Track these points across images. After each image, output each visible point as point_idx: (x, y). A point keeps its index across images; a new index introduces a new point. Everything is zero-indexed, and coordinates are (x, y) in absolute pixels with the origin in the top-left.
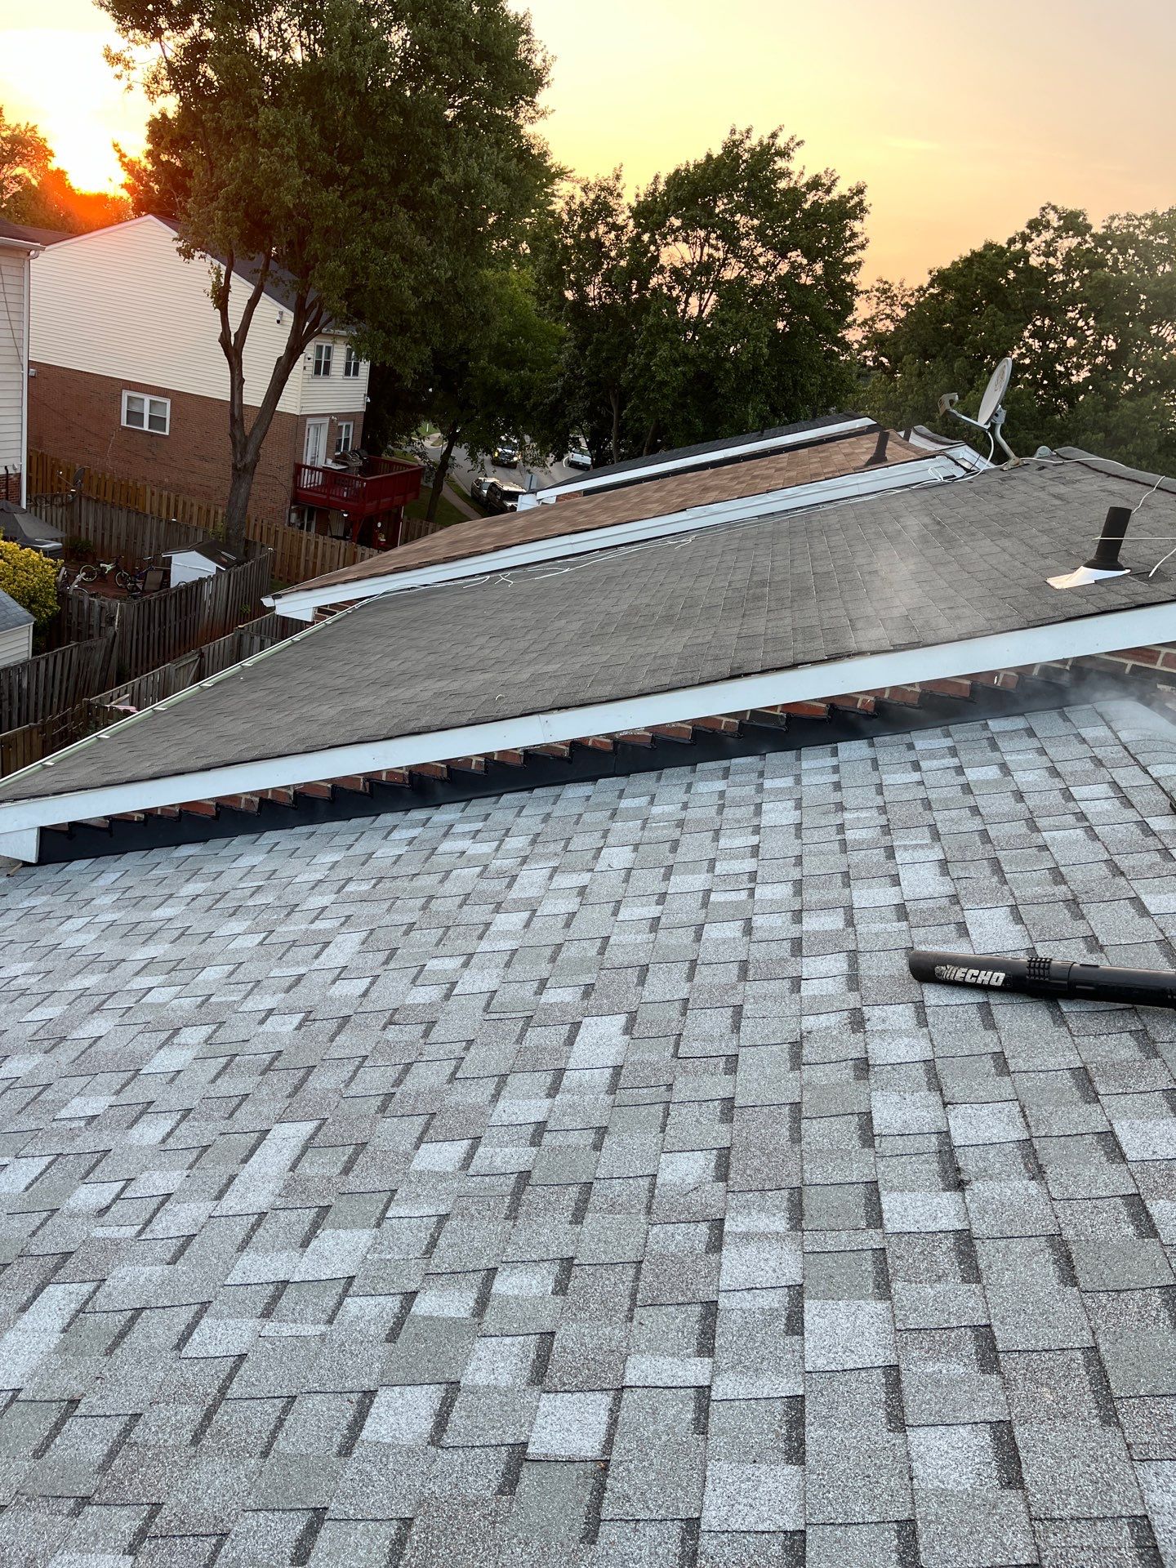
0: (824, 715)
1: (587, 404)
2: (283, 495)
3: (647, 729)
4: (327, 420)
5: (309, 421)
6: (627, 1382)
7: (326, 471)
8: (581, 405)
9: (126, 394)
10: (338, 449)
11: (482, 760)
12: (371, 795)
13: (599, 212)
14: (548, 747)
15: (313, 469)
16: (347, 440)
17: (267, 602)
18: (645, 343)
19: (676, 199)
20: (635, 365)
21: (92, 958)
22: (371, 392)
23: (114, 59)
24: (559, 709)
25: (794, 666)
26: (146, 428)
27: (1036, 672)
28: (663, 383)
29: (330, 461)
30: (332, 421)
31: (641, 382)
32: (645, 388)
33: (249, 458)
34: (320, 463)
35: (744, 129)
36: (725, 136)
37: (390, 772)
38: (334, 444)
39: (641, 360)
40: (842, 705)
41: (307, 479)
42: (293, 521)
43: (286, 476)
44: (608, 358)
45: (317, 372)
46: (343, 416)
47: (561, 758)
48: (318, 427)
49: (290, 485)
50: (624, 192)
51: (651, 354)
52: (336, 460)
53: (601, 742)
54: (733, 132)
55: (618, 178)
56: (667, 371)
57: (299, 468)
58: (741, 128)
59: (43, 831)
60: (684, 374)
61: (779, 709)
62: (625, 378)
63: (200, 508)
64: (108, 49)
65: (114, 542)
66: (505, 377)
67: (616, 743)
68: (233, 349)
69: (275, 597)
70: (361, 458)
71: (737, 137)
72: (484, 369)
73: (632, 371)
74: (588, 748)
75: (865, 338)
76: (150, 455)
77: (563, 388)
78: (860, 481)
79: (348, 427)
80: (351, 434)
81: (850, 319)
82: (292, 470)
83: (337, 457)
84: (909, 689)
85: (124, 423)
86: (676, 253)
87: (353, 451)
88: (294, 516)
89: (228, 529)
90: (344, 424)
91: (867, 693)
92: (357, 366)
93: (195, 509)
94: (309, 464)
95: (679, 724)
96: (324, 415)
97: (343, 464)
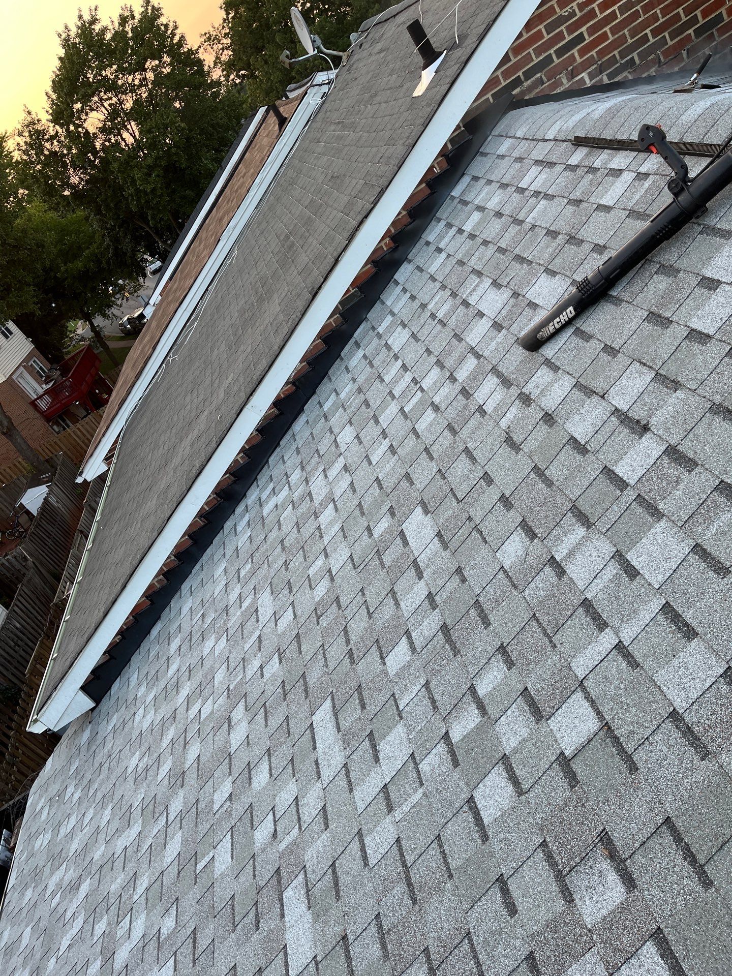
0: (374, 270)
1: (129, 237)
2: (40, 422)
3: (301, 362)
4: (22, 369)
5: (14, 377)
6: (581, 677)
7: (47, 392)
8: (127, 240)
10: (42, 376)
11: (242, 454)
12: (210, 522)
13: (38, 138)
14: (265, 418)
15: (40, 397)
16: (41, 368)
17: (79, 480)
18: (124, 179)
19: (66, 95)
20: (131, 195)
21: (161, 723)
22: (28, 334)
24: (251, 394)
25: (337, 261)
27: (450, 146)
28: (154, 190)
29: (44, 386)
30: (24, 367)
31: (143, 201)
32: (148, 202)
33: (5, 423)
34: (41, 391)
35: (63, 29)
36: (58, 41)
37: (207, 503)
38: (37, 376)
39: (131, 190)
40: (376, 257)
41: (43, 405)
42: (57, 430)
43: (32, 412)
44: (116, 205)
46: (27, 359)
47: (277, 416)
48: (21, 375)
49: (38, 415)
50: (40, 117)
51: (133, 182)
52: (47, 383)
53: (287, 390)
54: (59, 35)
55: (29, 113)
56: (149, 183)
57: (33, 404)
58: (61, 29)
59: (84, 688)
60: (158, 176)
61: (351, 289)
62: (133, 207)
63: (10, 468)
66: (79, 264)
67: (294, 383)
69: (80, 475)
70: (56, 370)
71: (64, 36)
72: (66, 271)
73: (133, 199)
74: (284, 399)
75: (223, 70)
77: (111, 241)
78: (284, 142)
79: (34, 362)
80: (39, 364)
81: (206, 68)
82: (31, 408)
83: (45, 380)
84: (400, 217)
86: (94, 121)
87: (49, 370)
88: (55, 427)
89: (32, 464)
90: (32, 362)
91: (383, 239)
92: (7, 329)
93: (8, 470)
94: (36, 397)
95: (313, 344)
96: (18, 367)
97: (51, 381)
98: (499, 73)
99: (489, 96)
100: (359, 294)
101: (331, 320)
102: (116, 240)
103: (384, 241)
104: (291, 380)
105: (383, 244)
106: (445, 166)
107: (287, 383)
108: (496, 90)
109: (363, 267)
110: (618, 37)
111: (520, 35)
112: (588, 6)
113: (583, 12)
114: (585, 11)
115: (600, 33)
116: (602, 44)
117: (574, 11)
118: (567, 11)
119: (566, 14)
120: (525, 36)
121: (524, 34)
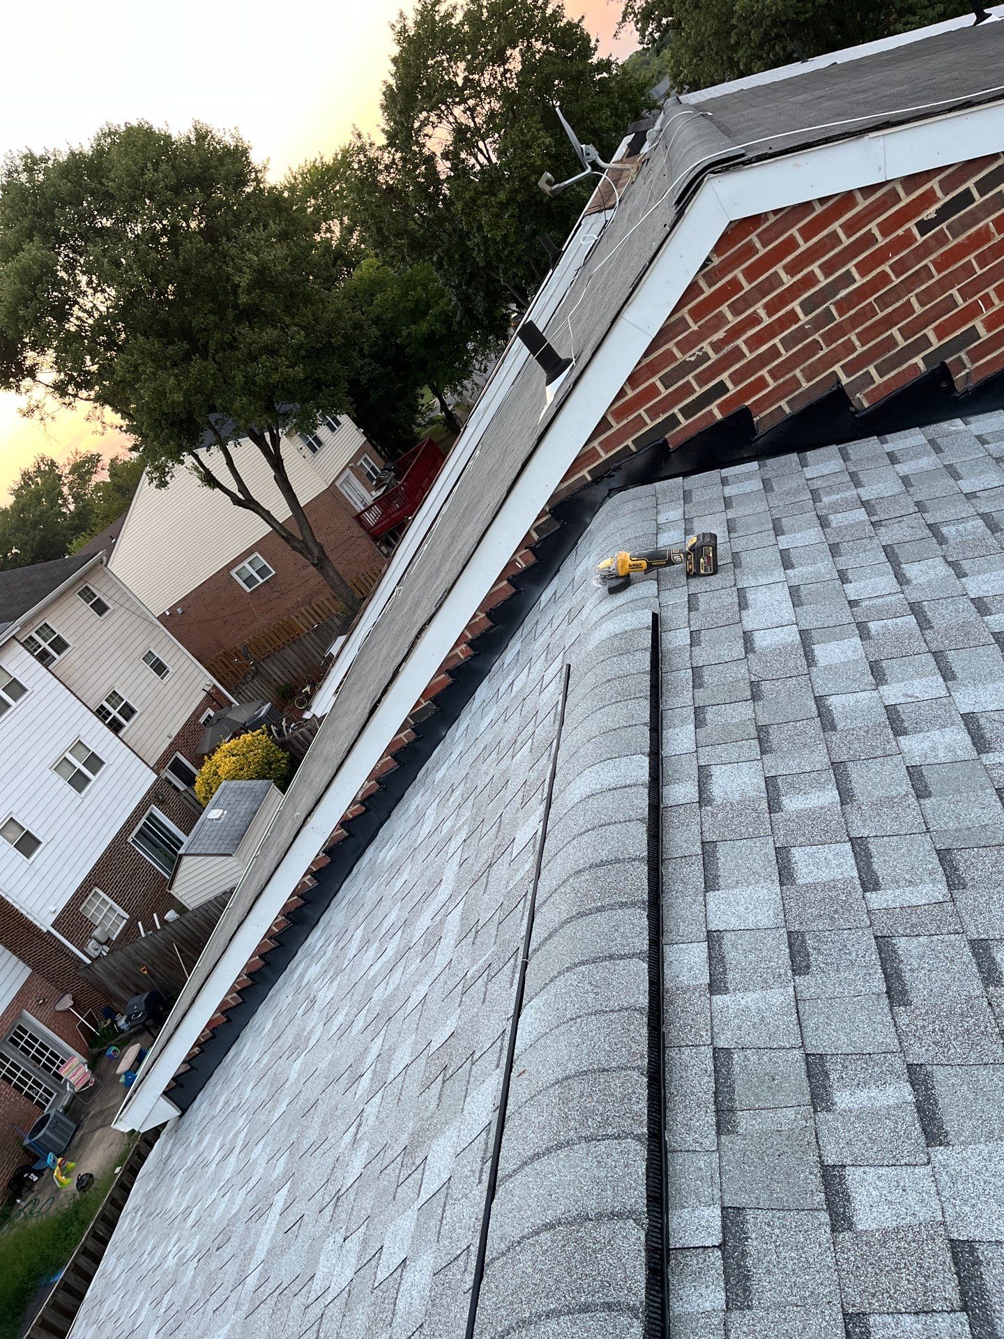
0: (450, 680)
1: (482, 294)
2: (365, 542)
3: (368, 779)
4: (348, 471)
5: (338, 484)
7: (377, 501)
8: (479, 298)
9: (233, 573)
10: (372, 479)
11: (309, 877)
13: (370, 170)
14: (331, 838)
15: (368, 509)
16: (373, 468)
17: (307, 715)
18: (469, 223)
19: (400, 112)
20: (478, 245)
22: (359, 422)
23: (29, 413)
24: (309, 815)
25: (396, 673)
26: (261, 581)
27: (536, 536)
28: (505, 237)
29: (373, 493)
30: (351, 468)
31: (492, 252)
32: (498, 253)
33: (316, 552)
34: (370, 500)
35: (397, 17)
36: (392, 35)
37: (275, 924)
38: (368, 480)
39: (477, 239)
40: (450, 666)
41: (371, 519)
42: (385, 552)
43: (357, 530)
44: (461, 256)
45: (314, 450)
46: (355, 459)
47: (346, 839)
48: (347, 481)
49: (363, 532)
50: (374, 139)
51: (480, 228)
52: (377, 488)
53: (355, 810)
54: (393, 27)
55: (359, 136)
56: (500, 227)
57: (359, 518)
58: (394, 18)
59: (165, 1093)
60: (511, 216)
61: (422, 701)
62: (480, 259)
63: (328, 600)
64: (21, 411)
65: (299, 670)
66: (424, 326)
67: (362, 803)
68: (248, 502)
69: (308, 708)
70: (390, 470)
71: (398, 28)
73: (479, 251)
74: (351, 820)
76: (277, 594)
77: (459, 300)
79: (365, 459)
80: (372, 463)
82: (355, 525)
83: (376, 485)
84: (477, 620)
85: (249, 590)
86: (437, 138)
87: (382, 470)
88: (383, 548)
89: (346, 603)
90: (362, 461)
91: (457, 644)
93: (326, 602)
94: (363, 508)
95: (382, 761)
96: (343, 470)
97: (383, 486)
98: (595, 444)
99: (585, 473)
100: (435, 707)
101: (402, 735)
102: (465, 299)
103: (460, 648)
104: (359, 799)
105: (457, 651)
106: (532, 559)
107: (354, 802)
108: (595, 465)
109: (434, 677)
110: (784, 383)
111: (622, 393)
112: (728, 344)
113: (721, 354)
114: (725, 351)
115: (752, 379)
116: (757, 393)
117: (706, 353)
118: (694, 355)
119: (693, 359)
120: (631, 394)
121: (628, 390)
